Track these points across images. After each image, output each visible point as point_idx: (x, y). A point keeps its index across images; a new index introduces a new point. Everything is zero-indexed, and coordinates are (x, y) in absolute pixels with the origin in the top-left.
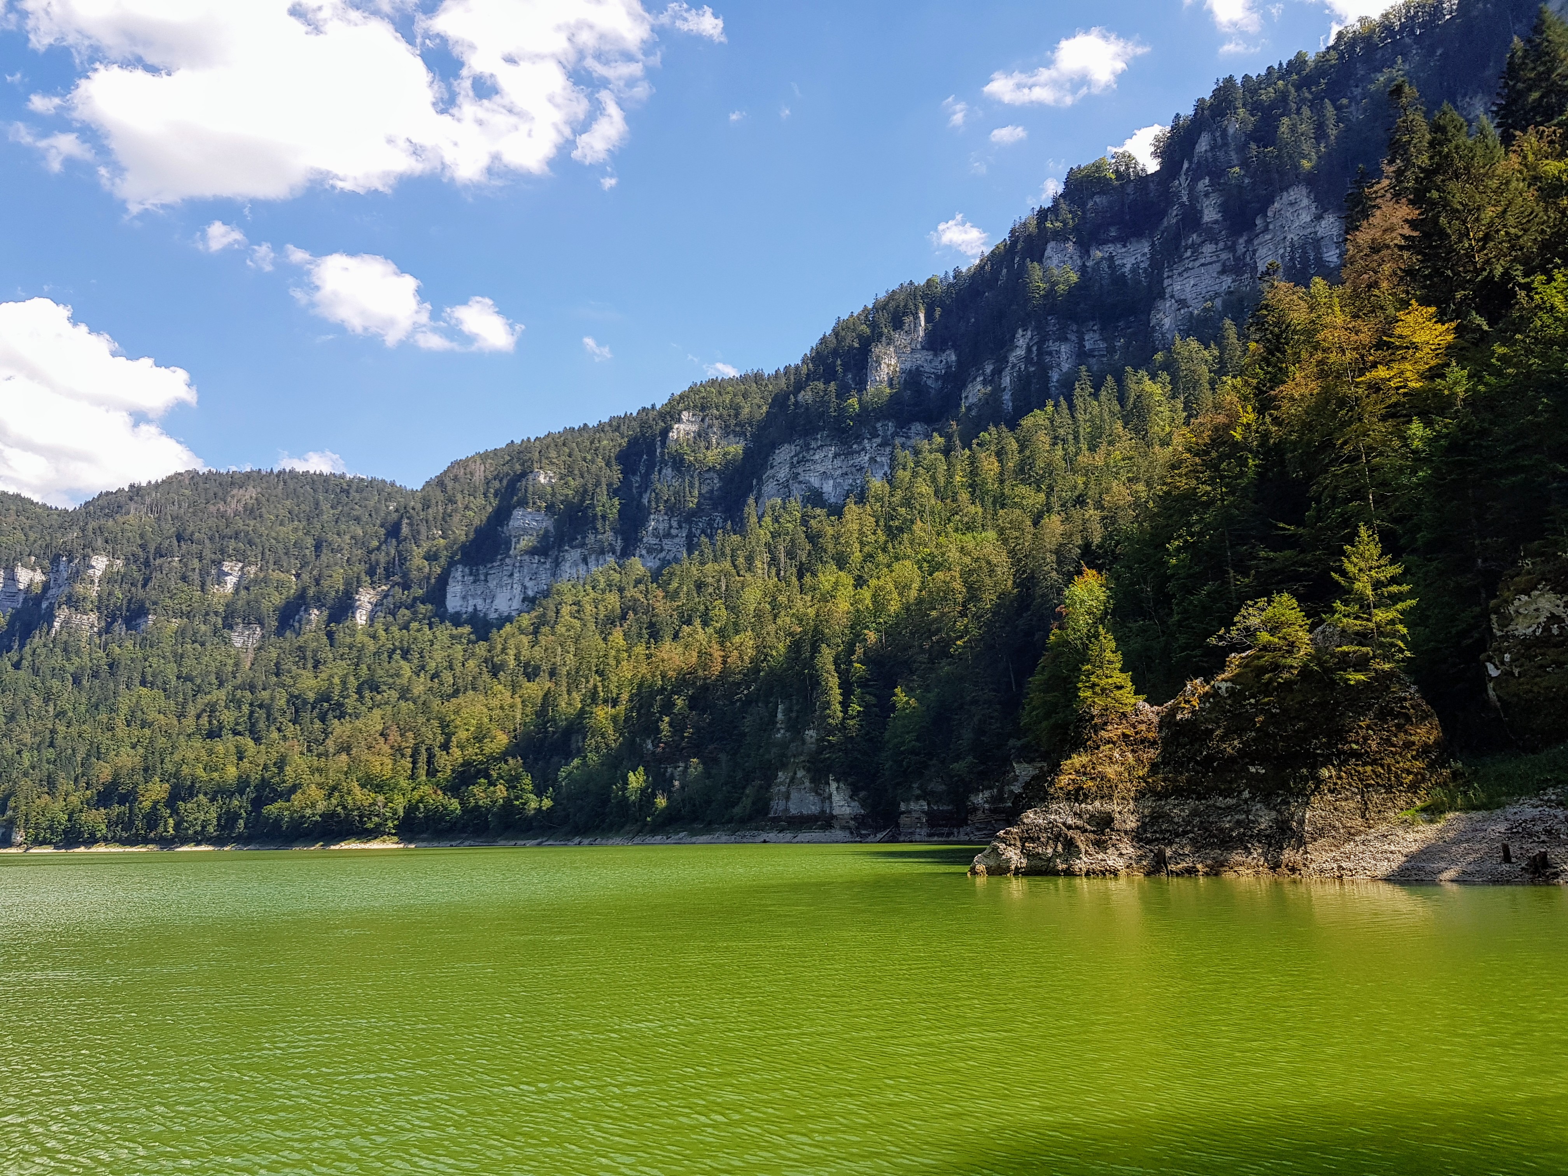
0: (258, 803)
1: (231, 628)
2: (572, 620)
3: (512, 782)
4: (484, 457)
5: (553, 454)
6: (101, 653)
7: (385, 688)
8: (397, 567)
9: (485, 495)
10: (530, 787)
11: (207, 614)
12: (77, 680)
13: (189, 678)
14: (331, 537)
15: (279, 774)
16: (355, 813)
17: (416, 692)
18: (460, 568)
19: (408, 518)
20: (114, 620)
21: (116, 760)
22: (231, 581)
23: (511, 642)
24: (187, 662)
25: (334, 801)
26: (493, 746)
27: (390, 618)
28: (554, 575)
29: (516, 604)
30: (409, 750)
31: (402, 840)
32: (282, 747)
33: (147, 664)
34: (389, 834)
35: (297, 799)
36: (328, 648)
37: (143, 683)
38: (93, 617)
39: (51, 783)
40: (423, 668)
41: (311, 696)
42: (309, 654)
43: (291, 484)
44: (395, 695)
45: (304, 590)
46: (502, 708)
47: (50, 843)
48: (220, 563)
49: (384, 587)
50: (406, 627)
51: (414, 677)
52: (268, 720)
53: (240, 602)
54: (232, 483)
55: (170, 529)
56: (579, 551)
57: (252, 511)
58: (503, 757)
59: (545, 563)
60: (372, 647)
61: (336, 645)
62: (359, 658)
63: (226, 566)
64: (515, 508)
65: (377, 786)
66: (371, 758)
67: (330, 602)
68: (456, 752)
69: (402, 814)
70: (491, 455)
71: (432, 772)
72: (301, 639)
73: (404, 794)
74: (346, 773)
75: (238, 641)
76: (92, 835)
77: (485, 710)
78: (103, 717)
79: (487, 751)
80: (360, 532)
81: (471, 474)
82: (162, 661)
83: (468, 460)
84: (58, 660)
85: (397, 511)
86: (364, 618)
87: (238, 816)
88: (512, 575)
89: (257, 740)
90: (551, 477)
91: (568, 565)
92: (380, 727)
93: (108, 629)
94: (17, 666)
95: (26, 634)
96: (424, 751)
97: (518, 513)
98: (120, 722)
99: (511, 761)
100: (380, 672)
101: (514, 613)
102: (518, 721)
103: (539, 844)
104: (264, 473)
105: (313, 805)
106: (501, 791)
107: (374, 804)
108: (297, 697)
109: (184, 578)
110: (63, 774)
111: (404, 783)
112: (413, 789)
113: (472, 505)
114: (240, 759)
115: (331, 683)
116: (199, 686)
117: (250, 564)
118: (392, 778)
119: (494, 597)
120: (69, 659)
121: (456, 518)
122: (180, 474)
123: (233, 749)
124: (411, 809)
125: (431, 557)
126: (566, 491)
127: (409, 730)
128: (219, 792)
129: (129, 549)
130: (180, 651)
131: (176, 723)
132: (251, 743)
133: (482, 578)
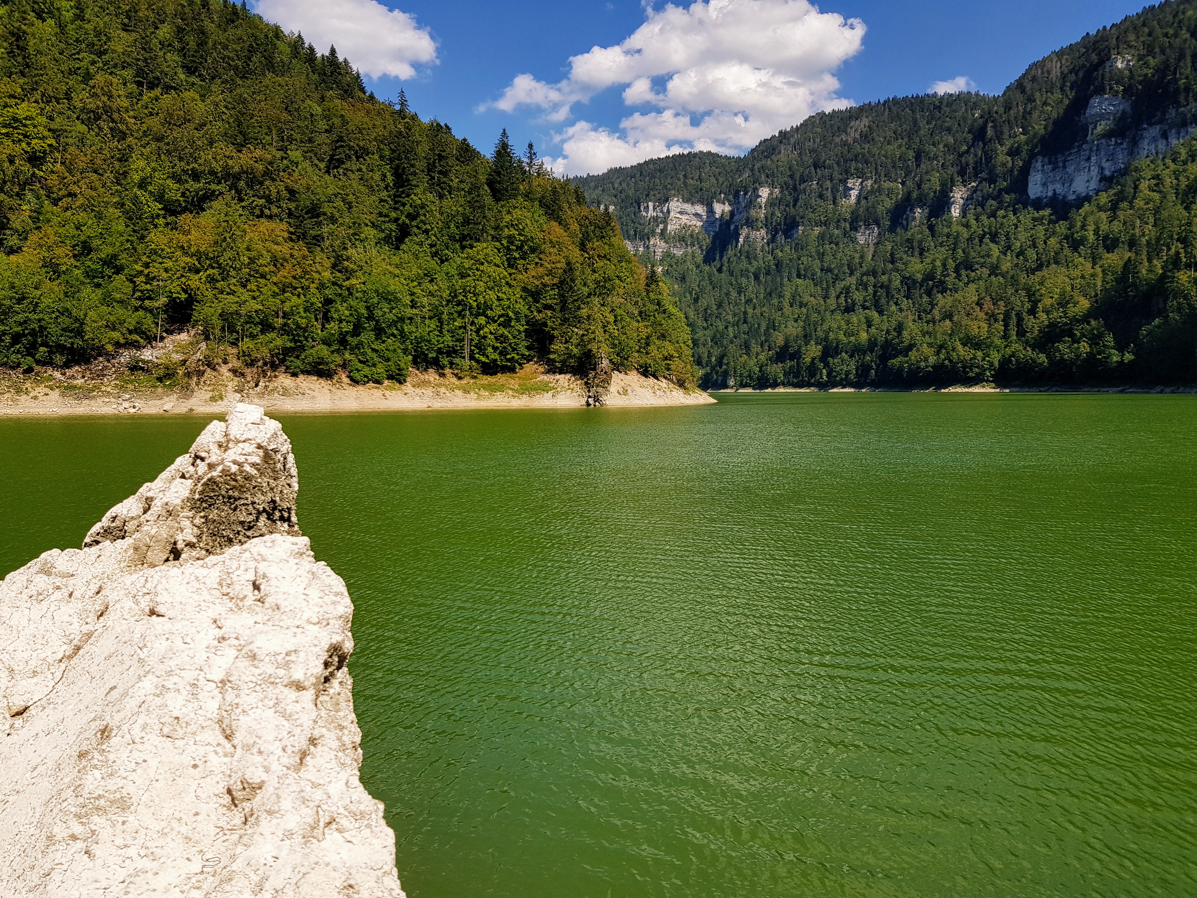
0: (884, 358)
1: (856, 230)
2: (1151, 193)
3: (1095, 339)
4: (1060, 54)
5: (1132, 37)
6: (770, 257)
7: (977, 266)
8: (984, 165)
9: (1062, 89)
10: (1112, 344)
11: (839, 221)
12: (757, 277)
13: (829, 270)
14: (927, 148)
15: (898, 337)
16: (960, 365)
17: (1004, 268)
18: (1040, 158)
19: (993, 122)
20: (776, 233)
21: (786, 330)
22: (854, 193)
23: (1091, 219)
24: (827, 258)
25: (942, 357)
26: (1076, 310)
27: (979, 209)
28: (1131, 153)
29: (1094, 184)
30: (1002, 316)
31: (998, 386)
32: (900, 316)
33: (800, 262)
34: (987, 381)
35: (913, 355)
36: (930, 239)
37: (799, 276)
38: (763, 232)
39: (747, 346)
40: (1009, 248)
41: (919, 277)
42: (915, 244)
43: (894, 109)
44: (986, 271)
45: (909, 194)
46: (1083, 277)
47: (750, 386)
48: (844, 181)
49: (973, 184)
50: (993, 215)
51: (1002, 256)
52: (887, 296)
53: (861, 210)
54: (850, 117)
55: (808, 160)
56: (1158, 127)
57: (866, 137)
58: (1086, 318)
59: (1122, 144)
60: (965, 234)
61: (937, 235)
62: (955, 244)
63: (850, 183)
64: (1091, 96)
65: (976, 344)
66: (970, 323)
67: (930, 202)
68: (1043, 316)
69: (997, 366)
70: (1068, 51)
71: (1021, 333)
72: (909, 234)
73: (998, 351)
74: (950, 335)
75: (861, 239)
76: (775, 381)
77: (1067, 280)
78: (775, 301)
79: (1070, 314)
80: (951, 140)
81: (1049, 72)
82: (810, 259)
83: (1044, 60)
84: (744, 264)
85: (982, 117)
86: (958, 211)
87: (871, 368)
88: (1089, 159)
89: (881, 312)
90: (1129, 61)
91: (1146, 142)
92: (975, 299)
93: (773, 240)
94: (720, 270)
95: (723, 250)
96: (1013, 316)
97: (1095, 101)
98: (786, 304)
99: (1093, 323)
100: (973, 254)
101: (1091, 193)
102: (1099, 288)
103: (1121, 392)
104: (873, 104)
105: (926, 360)
106: (1084, 347)
107: (975, 358)
108: (908, 279)
109: (821, 196)
110: (754, 341)
111: (998, 342)
112: (1006, 347)
113: (1049, 101)
114: (869, 326)
115: (934, 266)
116: (836, 275)
117: (867, 179)
118: (988, 338)
119: (1072, 181)
120: (750, 263)
121: (1035, 115)
122: (813, 117)
123: (863, 320)
124: (1005, 362)
125: (1013, 153)
126: (1145, 71)
127: (1001, 299)
128: (856, 350)
129: (783, 180)
130: (821, 251)
131: (822, 303)
132: (876, 315)
133: (1061, 165)
